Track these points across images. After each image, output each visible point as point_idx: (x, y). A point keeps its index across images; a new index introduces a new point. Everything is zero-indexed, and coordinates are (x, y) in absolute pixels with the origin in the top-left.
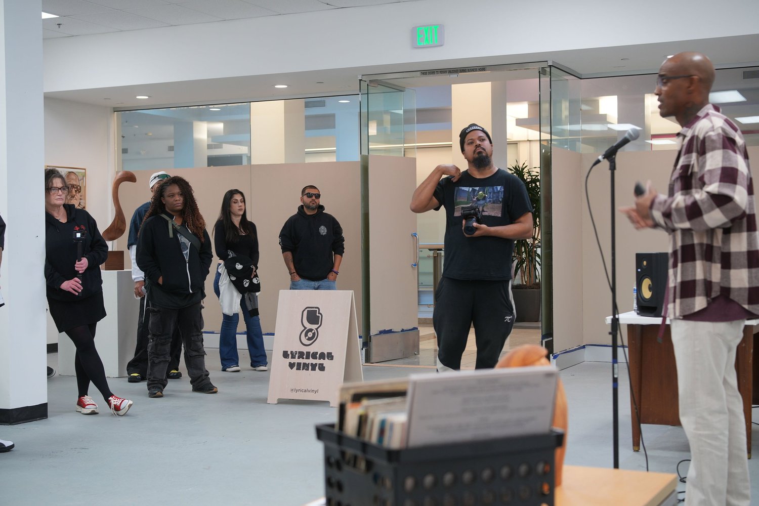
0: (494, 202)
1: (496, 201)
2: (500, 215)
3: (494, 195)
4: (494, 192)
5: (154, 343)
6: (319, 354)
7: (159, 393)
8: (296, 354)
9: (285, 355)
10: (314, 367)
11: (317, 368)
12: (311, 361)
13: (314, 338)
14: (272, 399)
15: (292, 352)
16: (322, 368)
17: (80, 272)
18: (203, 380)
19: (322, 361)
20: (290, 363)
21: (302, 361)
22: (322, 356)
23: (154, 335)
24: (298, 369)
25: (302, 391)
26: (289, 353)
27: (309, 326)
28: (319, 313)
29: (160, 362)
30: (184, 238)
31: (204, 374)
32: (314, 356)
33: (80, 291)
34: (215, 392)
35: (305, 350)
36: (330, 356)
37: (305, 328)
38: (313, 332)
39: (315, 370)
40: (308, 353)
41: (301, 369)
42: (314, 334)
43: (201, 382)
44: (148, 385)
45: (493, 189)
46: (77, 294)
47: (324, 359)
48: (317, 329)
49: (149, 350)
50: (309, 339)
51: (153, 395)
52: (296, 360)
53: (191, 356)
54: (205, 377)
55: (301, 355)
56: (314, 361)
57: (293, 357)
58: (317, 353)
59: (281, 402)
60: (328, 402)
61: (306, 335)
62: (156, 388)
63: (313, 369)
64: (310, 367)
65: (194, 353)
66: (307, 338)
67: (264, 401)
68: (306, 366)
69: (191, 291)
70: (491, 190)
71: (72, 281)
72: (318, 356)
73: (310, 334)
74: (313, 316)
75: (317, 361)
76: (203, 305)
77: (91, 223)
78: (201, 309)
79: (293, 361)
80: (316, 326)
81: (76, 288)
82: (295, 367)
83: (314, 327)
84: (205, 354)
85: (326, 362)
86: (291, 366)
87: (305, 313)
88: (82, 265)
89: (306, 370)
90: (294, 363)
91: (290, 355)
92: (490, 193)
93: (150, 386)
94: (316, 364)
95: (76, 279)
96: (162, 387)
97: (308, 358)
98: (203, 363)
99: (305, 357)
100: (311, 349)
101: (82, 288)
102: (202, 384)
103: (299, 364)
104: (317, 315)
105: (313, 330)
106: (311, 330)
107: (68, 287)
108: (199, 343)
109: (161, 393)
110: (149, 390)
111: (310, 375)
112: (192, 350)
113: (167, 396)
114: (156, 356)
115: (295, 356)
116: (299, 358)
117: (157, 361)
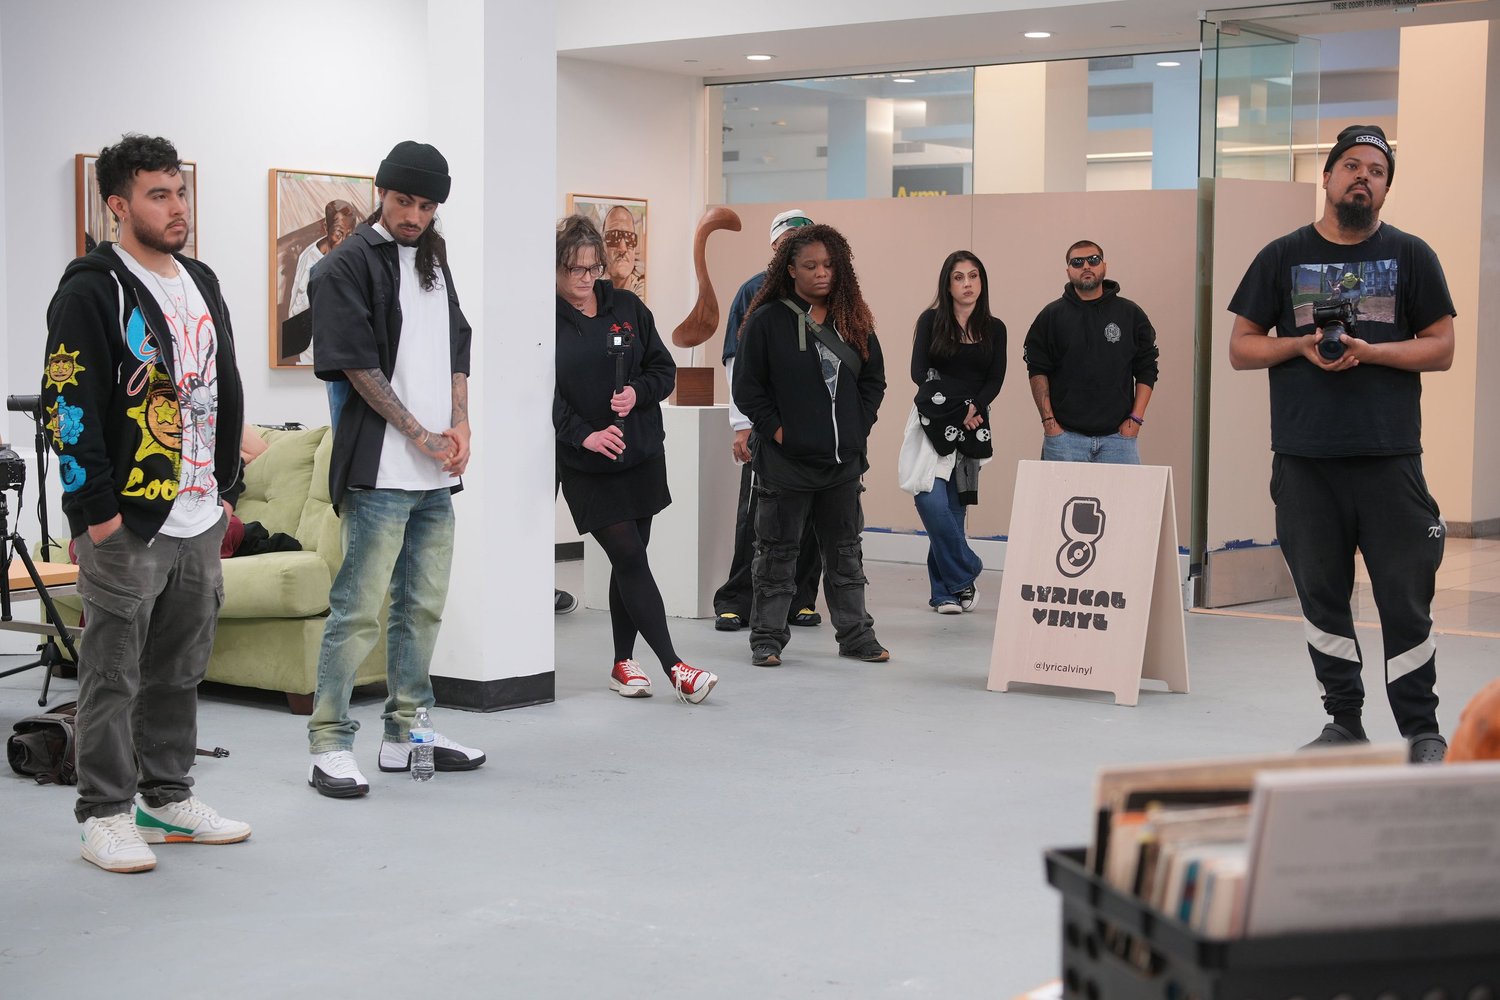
0: (1378, 294)
1: (1382, 292)
2: (1392, 320)
3: (1378, 280)
4: (1378, 274)
5: (765, 557)
6: (1095, 594)
7: (773, 658)
8: (1049, 592)
9: (1027, 593)
10: (1084, 621)
11: (1091, 622)
12: (1079, 608)
13: (1085, 561)
14: (998, 681)
15: (1040, 588)
16: (1101, 623)
17: (620, 415)
18: (861, 634)
19: (1100, 610)
20: (1036, 610)
21: (1059, 607)
22: (1102, 599)
23: (764, 542)
24: (1052, 623)
25: (1057, 668)
26: (1034, 589)
27: (1077, 536)
28: (1099, 511)
29: (775, 596)
30: (829, 351)
31: (863, 622)
32: (1086, 598)
33: (621, 452)
34: (884, 660)
35: (1067, 584)
36: (1119, 600)
37: (1069, 540)
38: (1085, 548)
39: (1086, 627)
40: (1073, 592)
41: (1059, 623)
42: (1087, 553)
43: (856, 637)
44: (753, 640)
45: (1375, 266)
46: (615, 458)
47: (1106, 605)
48: (1093, 543)
49: (754, 571)
50: (1077, 563)
51: (761, 662)
52: (1049, 606)
53: (837, 586)
54: (866, 628)
55: (1059, 594)
56: (1085, 609)
57: (1043, 599)
58: (1091, 592)
59: (1016, 688)
60: (1112, 694)
61: (1070, 554)
62: (768, 647)
63: (1083, 625)
64: (1077, 621)
65: (845, 581)
66: (1072, 560)
67: (980, 683)
68: (1068, 619)
69: (838, 460)
70: (1370, 268)
71: (605, 433)
72: (1093, 598)
73: (1079, 554)
74: (1087, 517)
75: (1092, 610)
76: (864, 484)
77: (644, 321)
78: (859, 493)
79: (1041, 606)
80: (1091, 537)
81: (613, 447)
82: (1047, 619)
83: (1087, 538)
84: (866, 581)
85: (1109, 612)
86: (1039, 616)
87: (1070, 509)
88: (624, 400)
89: (1068, 626)
90: (1044, 611)
91: (1037, 595)
92: (1370, 275)
93: (756, 643)
94: (1089, 615)
95: (613, 428)
96: (780, 646)
97: (1072, 601)
98: (860, 600)
99: (1066, 599)
100: (1081, 584)
101: (624, 447)
102: (858, 643)
103: (1054, 614)
104: (1095, 513)
105: (1084, 544)
106: (1080, 545)
107: (598, 443)
108: (854, 561)
109: (777, 657)
110: (753, 650)
111: (1075, 635)
112: (838, 573)
113: (789, 663)
114: (768, 583)
115: (1047, 597)
116: (1054, 601)
117: (768, 594)
